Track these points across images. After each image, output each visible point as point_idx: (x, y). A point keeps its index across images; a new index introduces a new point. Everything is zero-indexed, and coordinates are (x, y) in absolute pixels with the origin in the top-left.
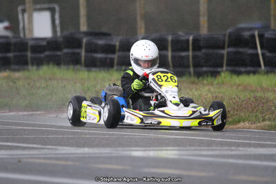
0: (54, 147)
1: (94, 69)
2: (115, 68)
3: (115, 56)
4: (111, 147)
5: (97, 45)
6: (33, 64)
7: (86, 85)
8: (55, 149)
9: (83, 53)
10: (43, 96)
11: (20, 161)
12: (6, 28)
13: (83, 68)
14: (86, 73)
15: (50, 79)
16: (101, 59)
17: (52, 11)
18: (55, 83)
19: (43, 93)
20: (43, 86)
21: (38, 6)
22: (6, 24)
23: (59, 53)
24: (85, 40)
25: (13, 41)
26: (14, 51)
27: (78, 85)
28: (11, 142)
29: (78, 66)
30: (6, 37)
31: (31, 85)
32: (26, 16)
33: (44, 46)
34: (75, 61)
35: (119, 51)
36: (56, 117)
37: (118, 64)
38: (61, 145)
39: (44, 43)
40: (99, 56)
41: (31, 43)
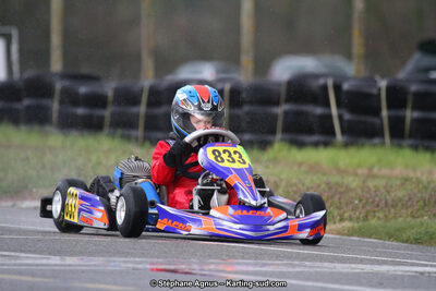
2: (106, 130)
3: (107, 113)
7: (60, 158)
9: (56, 106)
17: (8, 39)
24: (58, 86)
27: (49, 156)
29: (48, 128)
34: (38, 118)
35: (113, 104)
36: (13, 206)
37: (111, 126)
38: (24, 252)
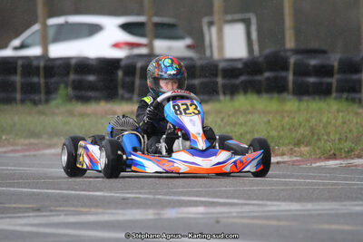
0: (261, 202)
1: (306, 98)
2: (334, 95)
3: (334, 80)
4: (335, 201)
5: (307, 66)
6: (225, 94)
7: (296, 120)
8: (262, 205)
9: (291, 77)
10: (241, 134)
11: (218, 222)
12: (189, 47)
13: (290, 97)
14: (296, 104)
15: (249, 112)
16: (314, 84)
17: (247, 23)
18: (256, 117)
19: (241, 131)
20: (240, 121)
21: (229, 17)
22: (188, 41)
23: (258, 78)
24: (292, 60)
25: (199, 63)
26: (200, 76)
27: (287, 119)
28: (204, 196)
29: (285, 95)
30: (191, 59)
31: (225, 120)
32: (214, 30)
33: (239, 69)
34: (277, 87)
35: (338, 73)
37: (338, 91)
39: (240, 65)
40: (312, 80)
41: (222, 65)
